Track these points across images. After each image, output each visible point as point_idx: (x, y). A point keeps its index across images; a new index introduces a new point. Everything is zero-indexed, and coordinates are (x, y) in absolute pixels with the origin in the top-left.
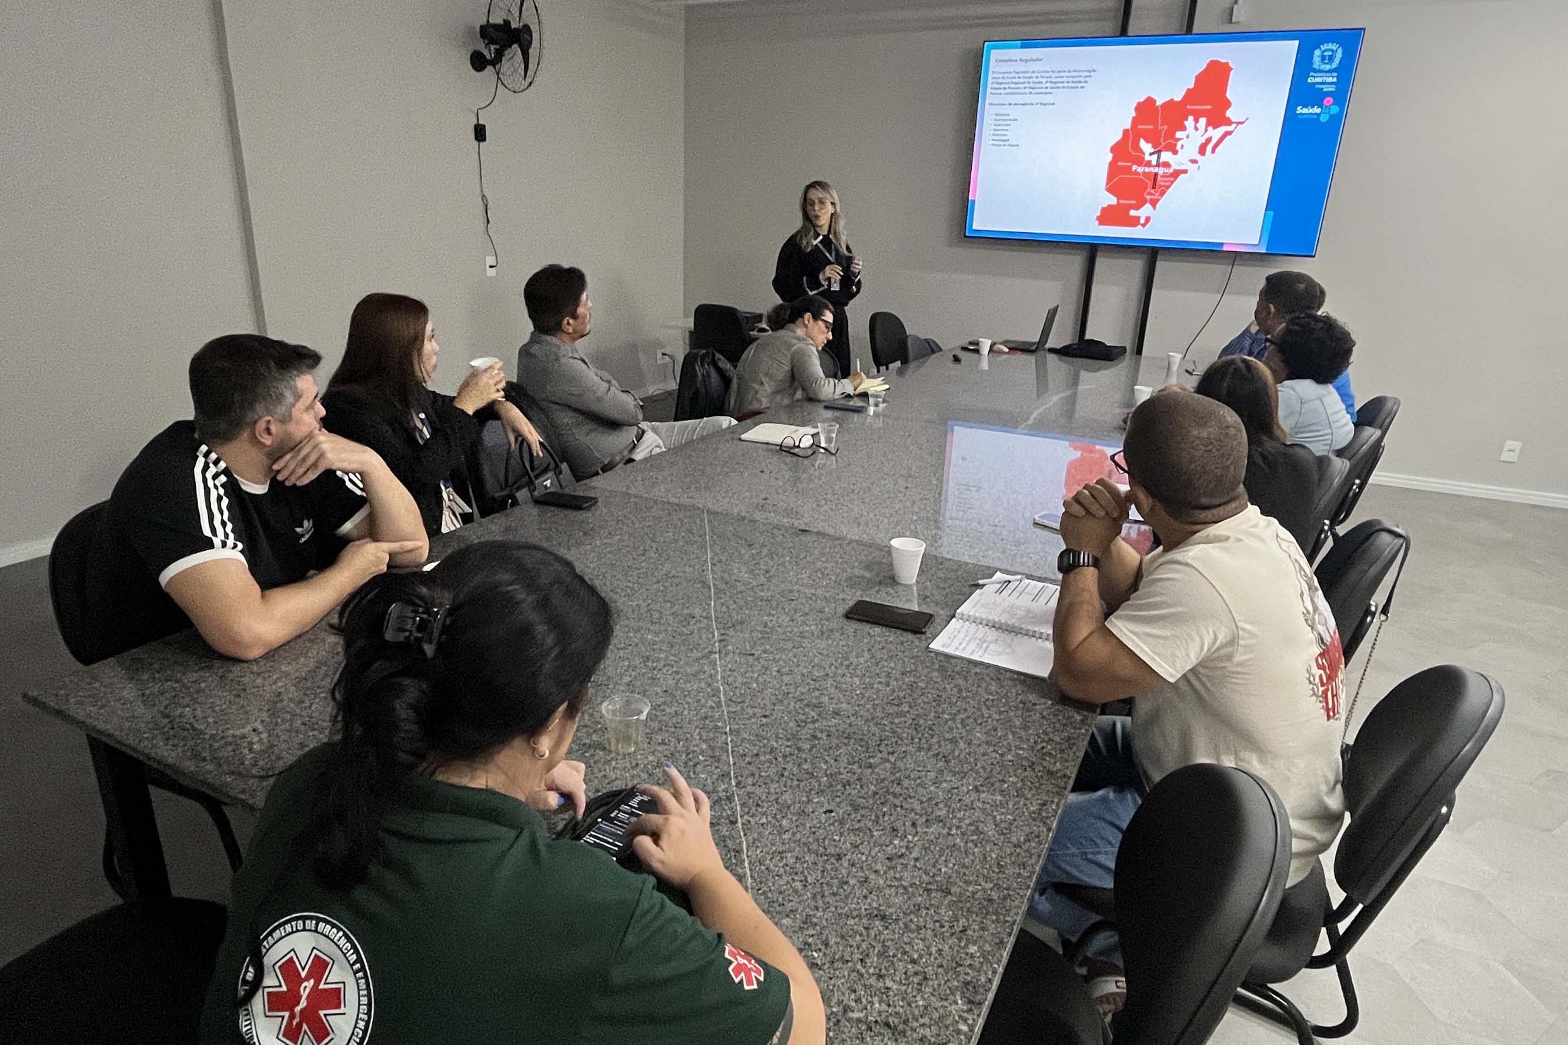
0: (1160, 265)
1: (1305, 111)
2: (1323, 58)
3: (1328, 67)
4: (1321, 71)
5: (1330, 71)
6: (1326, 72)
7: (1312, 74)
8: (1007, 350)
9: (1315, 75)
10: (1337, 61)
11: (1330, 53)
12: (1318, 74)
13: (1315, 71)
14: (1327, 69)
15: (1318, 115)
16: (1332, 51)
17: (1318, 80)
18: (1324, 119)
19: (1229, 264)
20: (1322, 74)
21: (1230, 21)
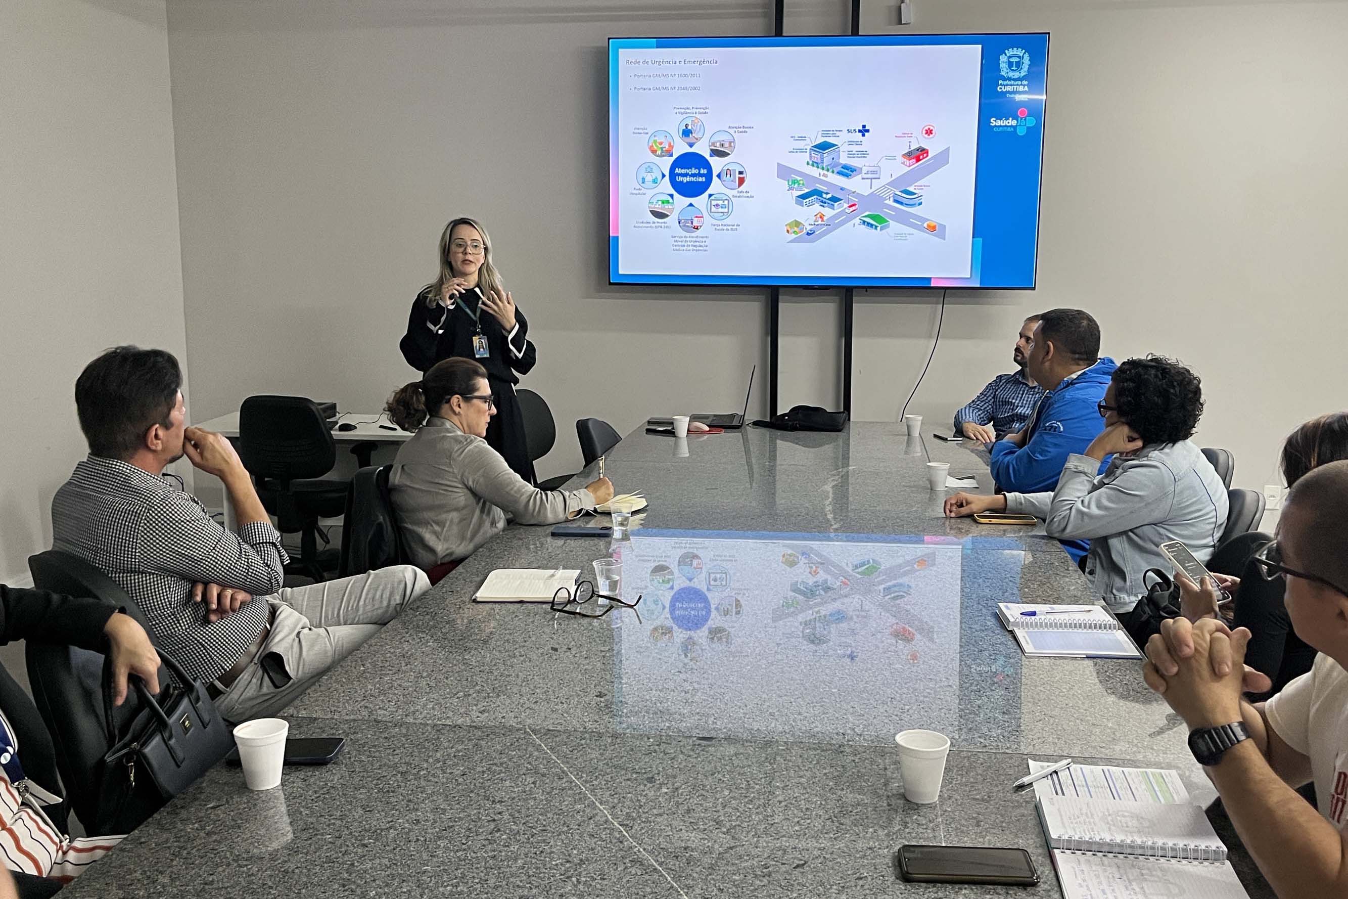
0: (858, 308)
1: (999, 123)
2: (1010, 64)
3: (1016, 75)
4: (1009, 79)
5: (1019, 79)
6: (1015, 80)
7: (1000, 82)
8: (707, 429)
9: (1005, 83)
10: (1025, 67)
11: (1018, 60)
12: (1007, 82)
13: (1004, 79)
14: (1016, 77)
15: (1015, 127)
16: (1019, 57)
17: (1009, 89)
18: (1021, 132)
19: (937, 303)
20: (1012, 82)
21: (900, 22)
